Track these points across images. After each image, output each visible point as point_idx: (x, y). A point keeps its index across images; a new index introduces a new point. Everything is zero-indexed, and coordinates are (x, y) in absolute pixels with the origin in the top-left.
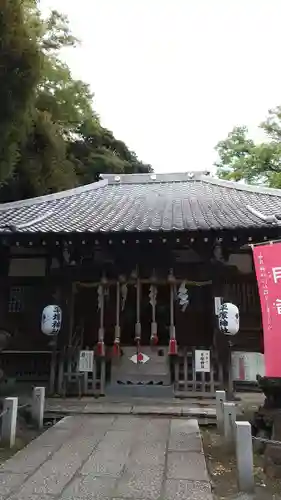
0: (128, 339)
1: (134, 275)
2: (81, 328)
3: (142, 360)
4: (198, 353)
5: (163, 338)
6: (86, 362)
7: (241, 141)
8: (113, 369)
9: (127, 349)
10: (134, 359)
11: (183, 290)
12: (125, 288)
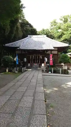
0: (34, 62)
1: (35, 55)
2: (28, 61)
3: (36, 65)
4: (42, 64)
5: (38, 62)
6: (29, 65)
7: (55, 22)
8: (32, 66)
9: (34, 64)
10: (35, 65)
11: (41, 57)
12: (34, 56)
